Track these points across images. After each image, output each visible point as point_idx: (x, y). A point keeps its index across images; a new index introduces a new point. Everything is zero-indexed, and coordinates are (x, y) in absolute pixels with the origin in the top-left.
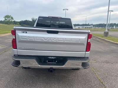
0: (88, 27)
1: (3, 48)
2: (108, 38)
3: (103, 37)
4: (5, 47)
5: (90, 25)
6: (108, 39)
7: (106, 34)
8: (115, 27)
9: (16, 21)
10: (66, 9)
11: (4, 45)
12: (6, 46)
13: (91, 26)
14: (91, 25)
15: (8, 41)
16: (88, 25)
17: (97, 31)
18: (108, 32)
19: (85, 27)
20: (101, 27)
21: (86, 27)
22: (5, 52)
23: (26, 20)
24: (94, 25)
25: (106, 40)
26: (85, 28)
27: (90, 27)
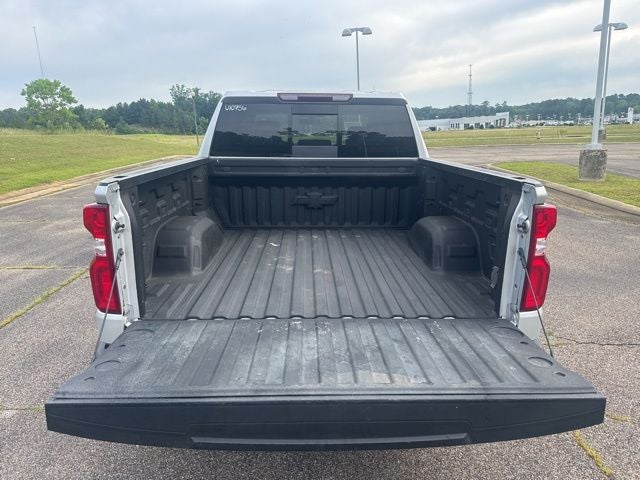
0: (483, 120)
1: (32, 273)
2: (608, 188)
3: (573, 181)
4: (45, 270)
5: (493, 112)
6: (607, 194)
7: (593, 164)
8: (635, 112)
9: (86, 107)
10: (357, 30)
11: (36, 259)
12: (45, 263)
13: (499, 115)
14: (500, 109)
15: (59, 228)
16: (484, 110)
17: (539, 142)
18: (603, 154)
19: (466, 120)
20: (558, 119)
21: (472, 121)
22: (46, 298)
23: (142, 102)
24: (514, 112)
25: (594, 196)
26: (467, 127)
27: (491, 120)
